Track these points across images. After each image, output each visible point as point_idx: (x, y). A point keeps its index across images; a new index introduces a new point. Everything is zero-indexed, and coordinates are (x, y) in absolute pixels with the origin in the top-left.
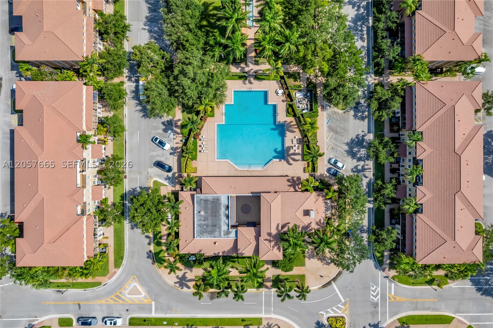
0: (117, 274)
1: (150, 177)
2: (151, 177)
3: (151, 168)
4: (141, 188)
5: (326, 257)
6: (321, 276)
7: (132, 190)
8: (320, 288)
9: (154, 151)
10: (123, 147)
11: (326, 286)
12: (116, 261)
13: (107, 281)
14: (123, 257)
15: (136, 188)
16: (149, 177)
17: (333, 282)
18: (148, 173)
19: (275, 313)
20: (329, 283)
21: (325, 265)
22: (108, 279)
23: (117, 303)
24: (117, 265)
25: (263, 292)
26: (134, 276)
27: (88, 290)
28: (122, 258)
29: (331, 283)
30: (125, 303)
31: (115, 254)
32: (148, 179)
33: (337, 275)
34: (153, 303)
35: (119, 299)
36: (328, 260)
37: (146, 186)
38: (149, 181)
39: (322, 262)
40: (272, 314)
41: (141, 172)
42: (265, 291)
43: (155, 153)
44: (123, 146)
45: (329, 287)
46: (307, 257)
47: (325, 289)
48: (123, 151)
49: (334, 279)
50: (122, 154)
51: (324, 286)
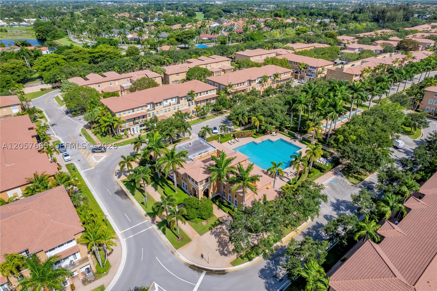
5: (228, 246)
6: (202, 256)
8: (187, 264)
11: (194, 269)
17: (204, 272)
19: (128, 241)
20: (200, 270)
21: (218, 252)
23: (83, 155)
25: (147, 220)
26: (111, 154)
29: (202, 272)
30: (85, 157)
33: (216, 271)
34: (94, 168)
35: (88, 154)
36: (226, 250)
39: (219, 246)
40: (124, 239)
42: (148, 221)
45: (195, 273)
46: (212, 232)
47: (191, 270)
49: (210, 272)
51: (193, 267)
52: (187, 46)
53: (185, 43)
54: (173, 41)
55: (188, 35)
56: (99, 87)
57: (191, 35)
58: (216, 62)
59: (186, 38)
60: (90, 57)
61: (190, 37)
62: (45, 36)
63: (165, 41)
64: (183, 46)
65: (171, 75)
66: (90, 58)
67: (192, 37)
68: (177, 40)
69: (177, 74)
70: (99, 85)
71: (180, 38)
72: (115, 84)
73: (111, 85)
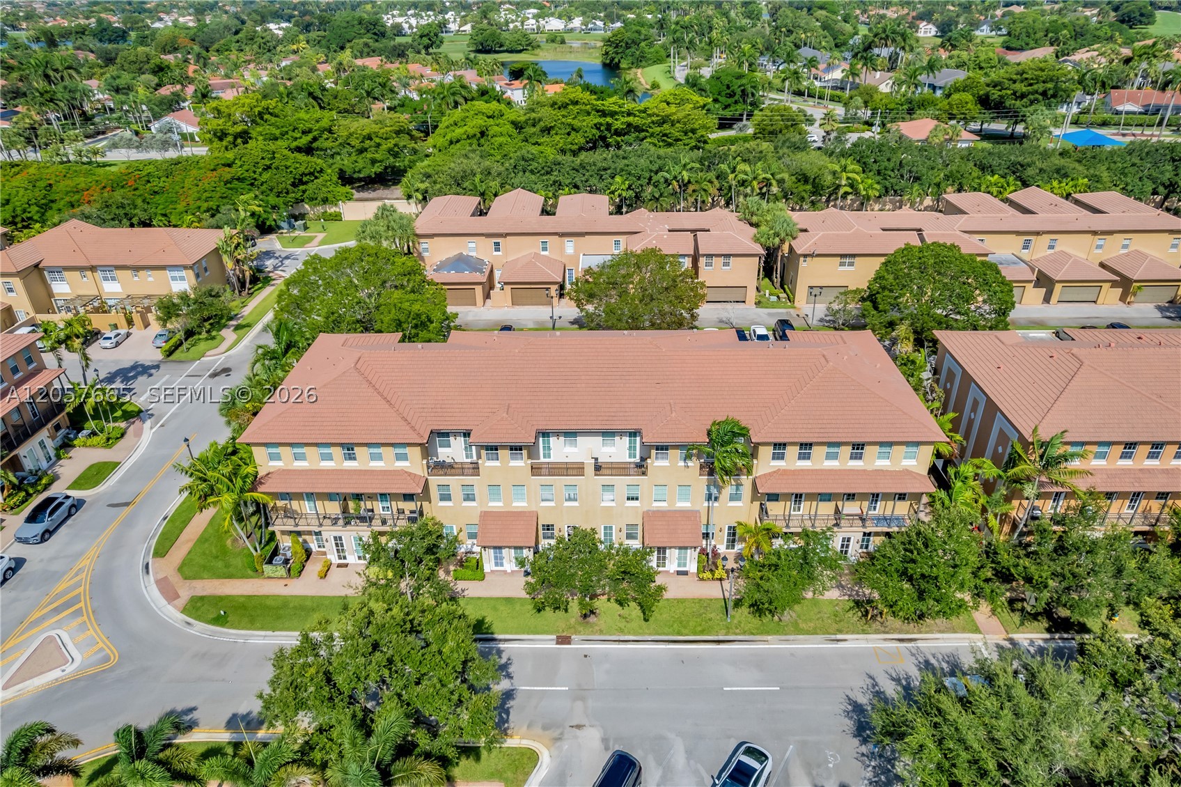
0: (163, 602)
1: (556, 734)
2: (558, 739)
3: (605, 740)
4: (509, 695)
7: (503, 661)
9: (689, 753)
10: (695, 634)
12: (217, 600)
13: (155, 573)
14: (222, 625)
15: (509, 676)
16: (555, 730)
18: (579, 727)
22: (160, 576)
23: (46, 599)
24: (198, 608)
26: (114, 660)
27: (160, 525)
28: (219, 621)
30: (25, 625)
31: (249, 597)
32: (545, 728)
35: (55, 609)
37: (513, 716)
38: (538, 730)
41: (583, 699)
43: (679, 758)
44: (702, 632)
48: (679, 634)
50: (667, 629)
52: (1020, 129)
53: (1017, 117)
54: (962, 104)
55: (1035, 87)
56: (497, 250)
57: (1050, 85)
58: (1095, 233)
59: (1023, 96)
60: (598, 126)
61: (1044, 94)
62: (619, 56)
63: (933, 103)
64: (1000, 126)
65: (812, 256)
66: (594, 131)
67: (1054, 96)
68: (984, 101)
69: (842, 256)
70: (497, 244)
71: (995, 94)
72: (562, 249)
73: (545, 249)
